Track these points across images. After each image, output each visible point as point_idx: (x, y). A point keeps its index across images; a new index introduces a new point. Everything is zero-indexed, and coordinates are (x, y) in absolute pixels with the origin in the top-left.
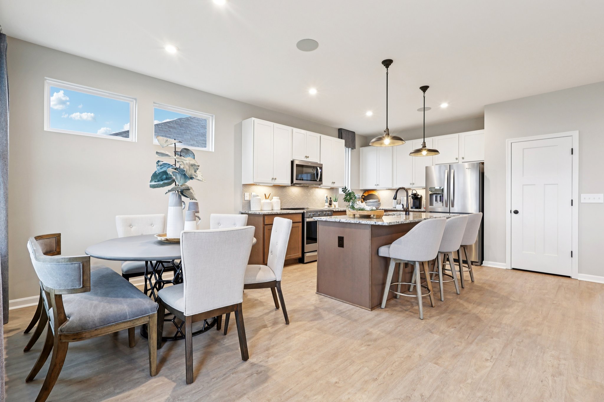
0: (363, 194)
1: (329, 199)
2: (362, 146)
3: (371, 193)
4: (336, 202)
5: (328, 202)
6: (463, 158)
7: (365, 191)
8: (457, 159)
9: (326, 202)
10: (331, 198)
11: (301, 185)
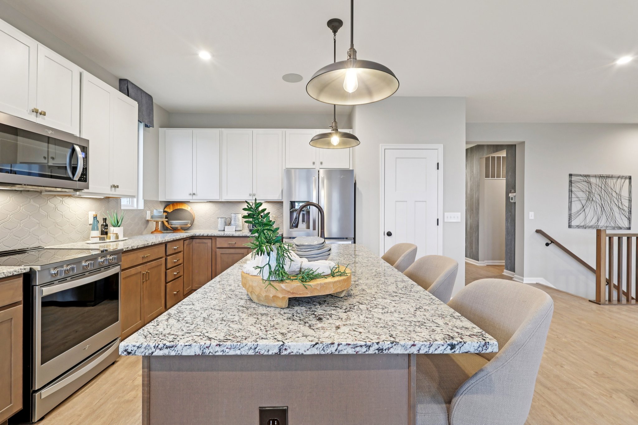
0: (164, 209)
1: (101, 222)
2: (162, 127)
3: (179, 208)
4: (119, 226)
5: (98, 230)
6: (321, 163)
7: (168, 204)
8: (314, 163)
9: (93, 229)
10: (105, 220)
11: (14, 188)
